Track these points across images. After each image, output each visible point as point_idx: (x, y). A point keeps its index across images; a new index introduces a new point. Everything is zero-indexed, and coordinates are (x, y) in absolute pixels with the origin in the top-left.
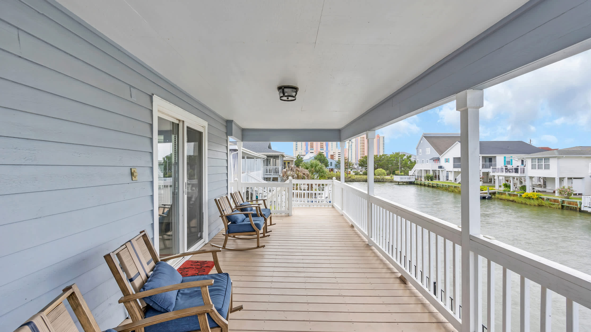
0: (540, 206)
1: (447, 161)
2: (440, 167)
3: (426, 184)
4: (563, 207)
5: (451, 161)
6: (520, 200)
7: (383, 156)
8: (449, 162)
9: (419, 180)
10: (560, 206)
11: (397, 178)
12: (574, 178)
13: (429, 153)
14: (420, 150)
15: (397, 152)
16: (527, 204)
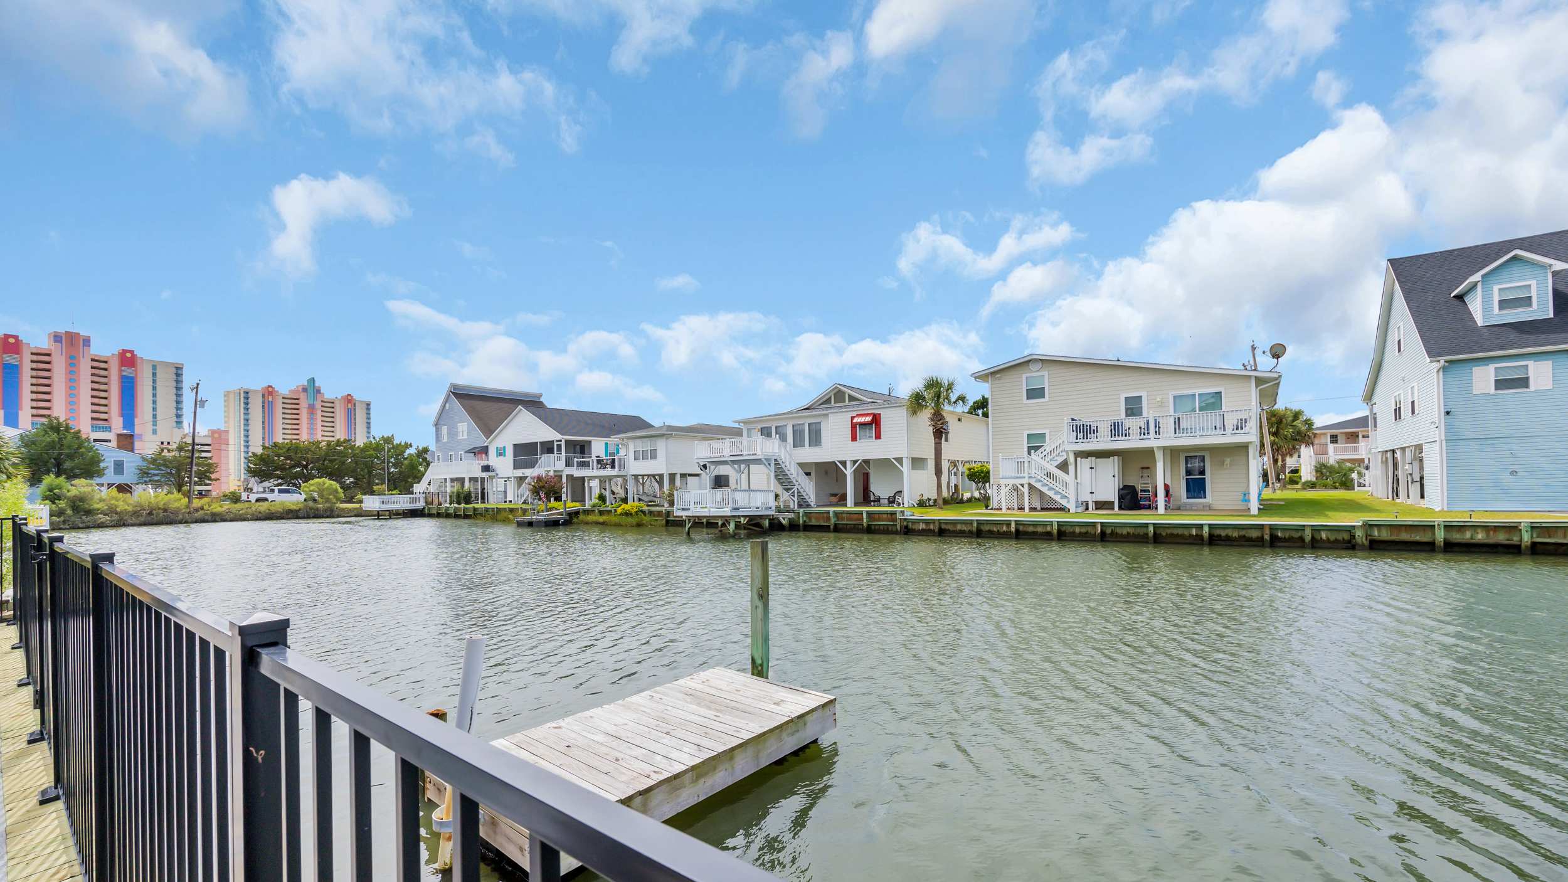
0: (639, 525)
1: (501, 453)
2: (486, 469)
3: (451, 511)
4: (667, 522)
5: (510, 452)
6: (613, 519)
7: (340, 446)
8: (505, 456)
9: (434, 503)
10: (664, 522)
11: (371, 503)
12: (690, 475)
13: (465, 437)
14: (445, 430)
15: (385, 436)
16: (622, 526)
